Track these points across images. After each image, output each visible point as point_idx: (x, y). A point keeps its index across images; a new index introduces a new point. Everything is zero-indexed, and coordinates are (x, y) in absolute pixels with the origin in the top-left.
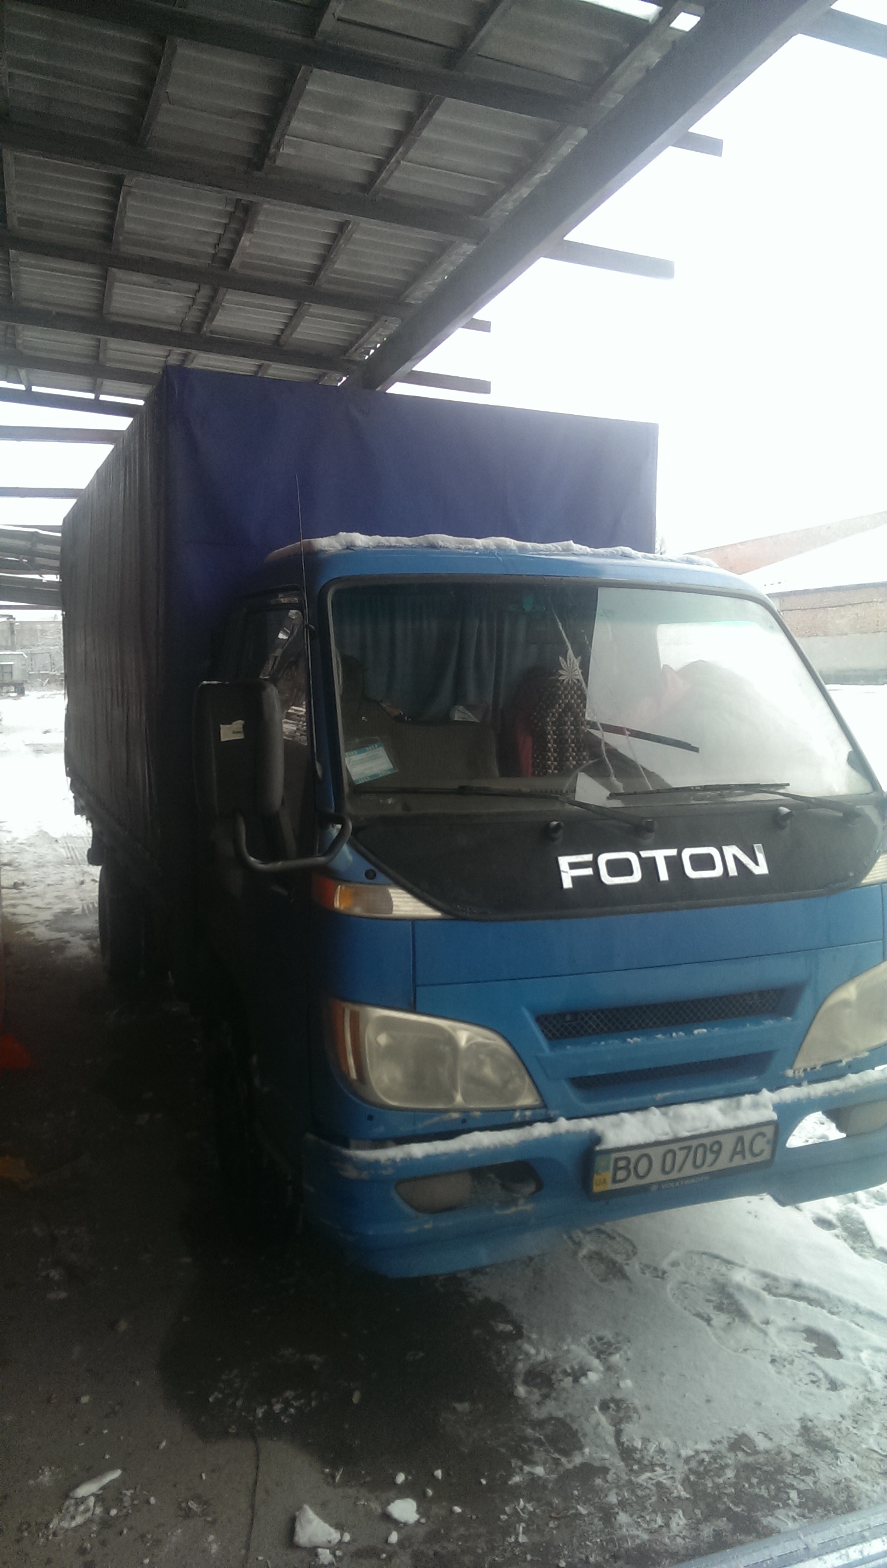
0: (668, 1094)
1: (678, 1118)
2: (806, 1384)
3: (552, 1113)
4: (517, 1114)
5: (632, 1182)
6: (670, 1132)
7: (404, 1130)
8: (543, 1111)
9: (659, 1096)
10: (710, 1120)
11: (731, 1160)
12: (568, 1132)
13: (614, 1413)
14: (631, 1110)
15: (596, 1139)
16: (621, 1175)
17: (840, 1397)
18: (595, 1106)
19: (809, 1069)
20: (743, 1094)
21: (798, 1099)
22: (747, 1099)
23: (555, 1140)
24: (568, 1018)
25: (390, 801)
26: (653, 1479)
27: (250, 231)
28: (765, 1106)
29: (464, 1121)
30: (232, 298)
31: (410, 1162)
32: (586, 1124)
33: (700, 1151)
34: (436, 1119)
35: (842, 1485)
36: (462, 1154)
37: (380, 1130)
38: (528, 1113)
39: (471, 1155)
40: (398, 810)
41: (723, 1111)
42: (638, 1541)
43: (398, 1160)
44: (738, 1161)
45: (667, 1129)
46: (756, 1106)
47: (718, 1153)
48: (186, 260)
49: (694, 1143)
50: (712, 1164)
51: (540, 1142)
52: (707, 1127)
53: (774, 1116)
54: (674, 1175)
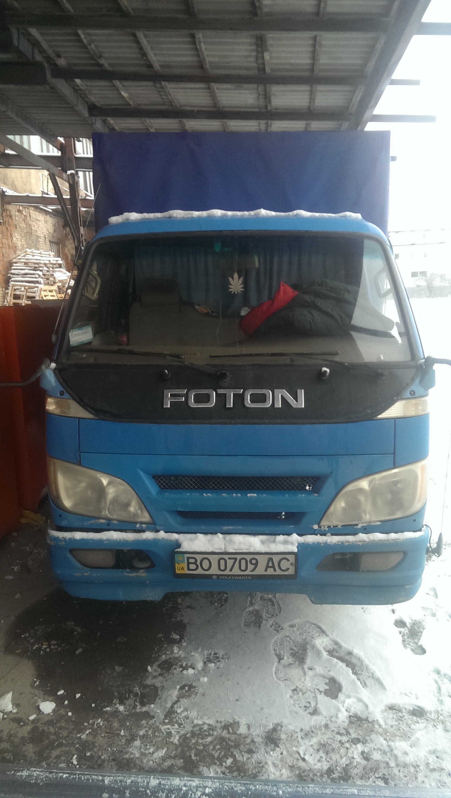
0: (231, 527)
1: (231, 541)
2: (300, 707)
3: (158, 528)
4: (138, 526)
5: (200, 571)
6: (223, 548)
7: (76, 524)
8: (153, 526)
9: (225, 528)
10: (251, 546)
11: (266, 570)
12: (163, 539)
13: (185, 692)
14: (205, 533)
15: (178, 545)
16: (192, 566)
17: (311, 719)
18: (184, 529)
19: (332, 527)
20: (279, 535)
21: (318, 543)
22: (281, 538)
23: (155, 542)
24: (173, 478)
25: (84, 356)
26: (169, 729)
27: (267, 50)
28: (292, 544)
29: (109, 525)
30: (275, 89)
31: (72, 541)
32: (175, 536)
33: (243, 562)
34: (93, 521)
35: (261, 765)
36: (100, 541)
37: (64, 523)
38: (144, 526)
39: (105, 542)
40: (91, 361)
41: (263, 542)
42: (132, 756)
43: (67, 539)
44: (270, 572)
45: (223, 547)
46: (286, 542)
47: (256, 565)
48: (243, 72)
49: (239, 557)
50: (252, 571)
51: (145, 542)
52: (248, 549)
53: (296, 550)
54: (227, 572)
